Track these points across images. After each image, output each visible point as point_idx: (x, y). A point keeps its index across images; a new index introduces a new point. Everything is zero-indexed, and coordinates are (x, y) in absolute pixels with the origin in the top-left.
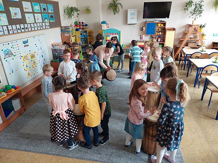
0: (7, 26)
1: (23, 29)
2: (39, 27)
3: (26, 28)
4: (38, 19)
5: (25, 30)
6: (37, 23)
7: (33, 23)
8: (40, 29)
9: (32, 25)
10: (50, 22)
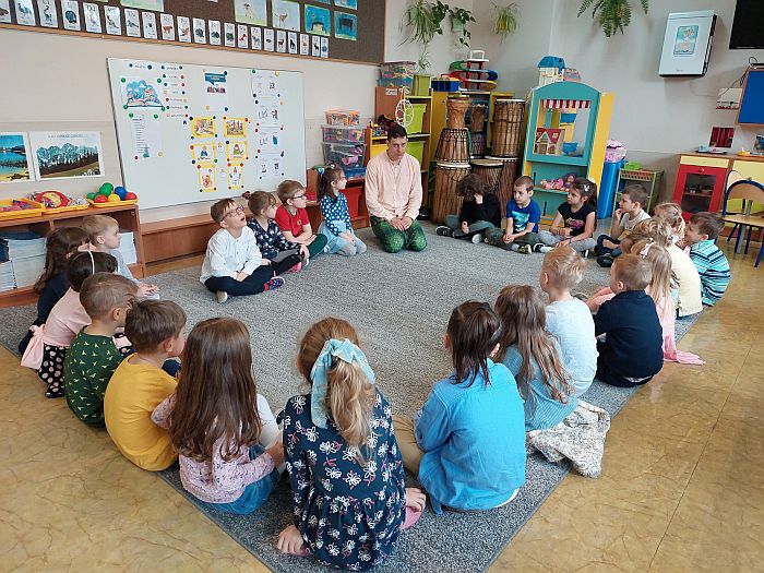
0: (157, 14)
1: (216, 35)
2: (281, 43)
3: (230, 37)
4: (283, 18)
5: (223, 41)
6: (275, 30)
7: (262, 28)
8: (287, 52)
9: (256, 33)
10: (332, 39)
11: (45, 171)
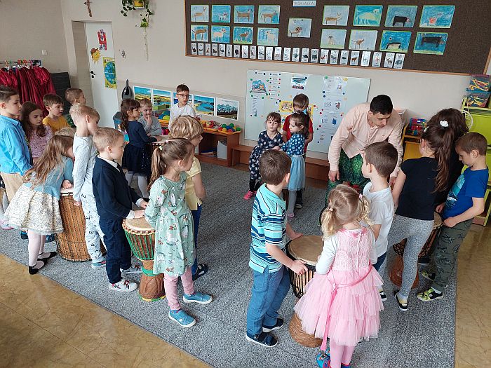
0: (274, 48)
1: (306, 56)
2: (354, 59)
3: (315, 57)
5: (309, 60)
6: (350, 51)
7: (340, 50)
9: (335, 54)
10: (409, 54)
11: (219, 114)
